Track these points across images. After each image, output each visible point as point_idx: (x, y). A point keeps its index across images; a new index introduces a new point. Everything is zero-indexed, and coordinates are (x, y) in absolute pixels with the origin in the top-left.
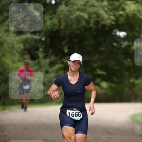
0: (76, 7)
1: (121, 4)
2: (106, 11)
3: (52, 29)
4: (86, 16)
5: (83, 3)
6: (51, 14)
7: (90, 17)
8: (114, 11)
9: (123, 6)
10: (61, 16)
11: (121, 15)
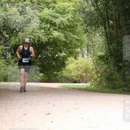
0: (28, 33)
1: (50, 32)
2: (43, 35)
3: (15, 44)
4: (34, 38)
5: (31, 31)
6: (15, 37)
7: (35, 38)
8: (47, 35)
9: (52, 33)
10: (20, 38)
11: (51, 37)
